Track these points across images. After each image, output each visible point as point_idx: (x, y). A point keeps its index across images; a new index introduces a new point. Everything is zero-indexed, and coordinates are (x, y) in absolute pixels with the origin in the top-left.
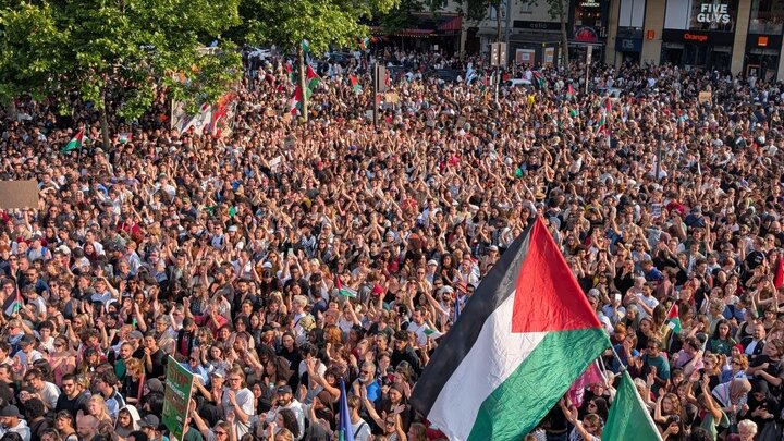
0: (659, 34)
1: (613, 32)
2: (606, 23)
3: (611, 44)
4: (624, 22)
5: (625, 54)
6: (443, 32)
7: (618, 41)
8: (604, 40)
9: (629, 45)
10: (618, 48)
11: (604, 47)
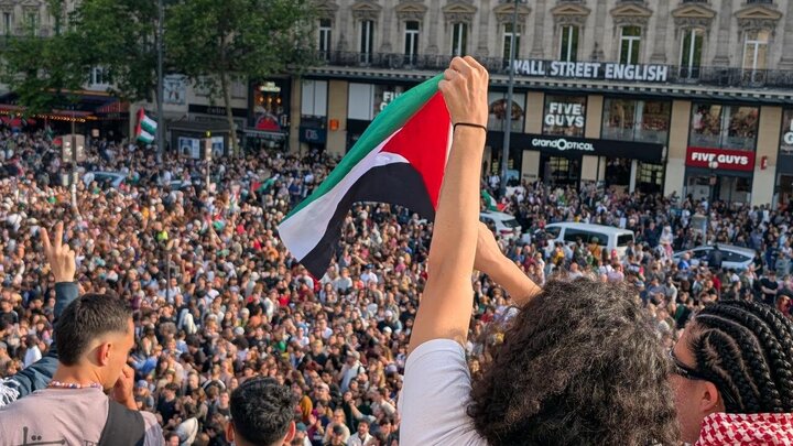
0: (343, 125)
1: (296, 122)
2: (288, 111)
3: (295, 134)
4: (307, 111)
5: (311, 145)
6: (105, 115)
7: (302, 131)
8: (287, 129)
9: (313, 135)
10: (302, 139)
11: (287, 137)
